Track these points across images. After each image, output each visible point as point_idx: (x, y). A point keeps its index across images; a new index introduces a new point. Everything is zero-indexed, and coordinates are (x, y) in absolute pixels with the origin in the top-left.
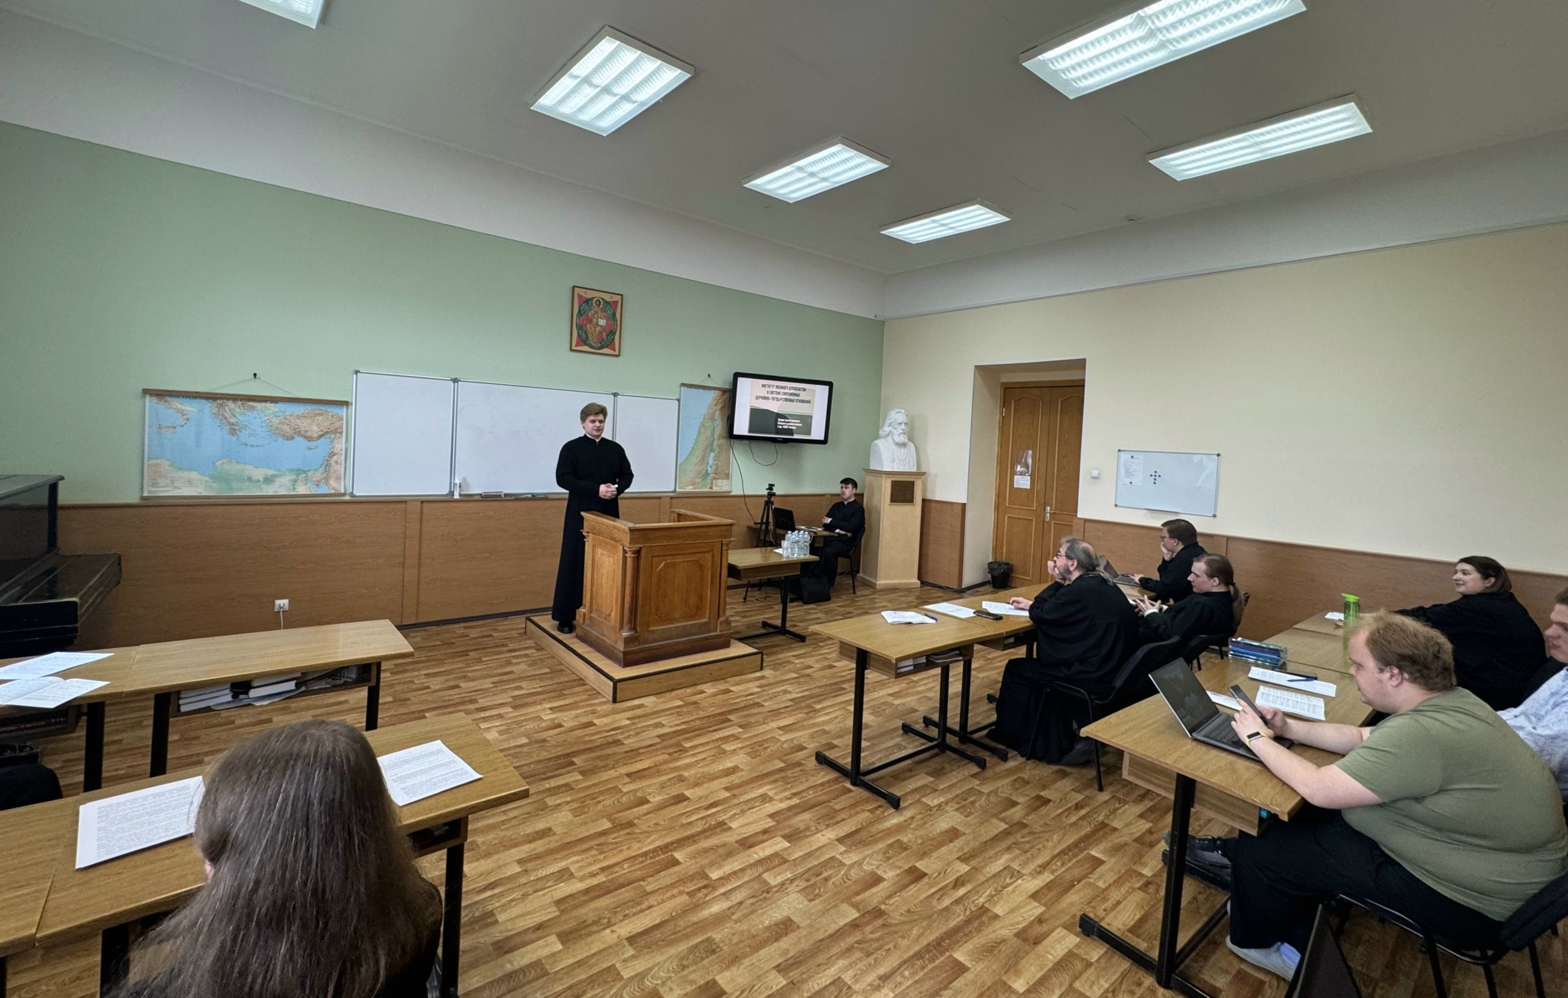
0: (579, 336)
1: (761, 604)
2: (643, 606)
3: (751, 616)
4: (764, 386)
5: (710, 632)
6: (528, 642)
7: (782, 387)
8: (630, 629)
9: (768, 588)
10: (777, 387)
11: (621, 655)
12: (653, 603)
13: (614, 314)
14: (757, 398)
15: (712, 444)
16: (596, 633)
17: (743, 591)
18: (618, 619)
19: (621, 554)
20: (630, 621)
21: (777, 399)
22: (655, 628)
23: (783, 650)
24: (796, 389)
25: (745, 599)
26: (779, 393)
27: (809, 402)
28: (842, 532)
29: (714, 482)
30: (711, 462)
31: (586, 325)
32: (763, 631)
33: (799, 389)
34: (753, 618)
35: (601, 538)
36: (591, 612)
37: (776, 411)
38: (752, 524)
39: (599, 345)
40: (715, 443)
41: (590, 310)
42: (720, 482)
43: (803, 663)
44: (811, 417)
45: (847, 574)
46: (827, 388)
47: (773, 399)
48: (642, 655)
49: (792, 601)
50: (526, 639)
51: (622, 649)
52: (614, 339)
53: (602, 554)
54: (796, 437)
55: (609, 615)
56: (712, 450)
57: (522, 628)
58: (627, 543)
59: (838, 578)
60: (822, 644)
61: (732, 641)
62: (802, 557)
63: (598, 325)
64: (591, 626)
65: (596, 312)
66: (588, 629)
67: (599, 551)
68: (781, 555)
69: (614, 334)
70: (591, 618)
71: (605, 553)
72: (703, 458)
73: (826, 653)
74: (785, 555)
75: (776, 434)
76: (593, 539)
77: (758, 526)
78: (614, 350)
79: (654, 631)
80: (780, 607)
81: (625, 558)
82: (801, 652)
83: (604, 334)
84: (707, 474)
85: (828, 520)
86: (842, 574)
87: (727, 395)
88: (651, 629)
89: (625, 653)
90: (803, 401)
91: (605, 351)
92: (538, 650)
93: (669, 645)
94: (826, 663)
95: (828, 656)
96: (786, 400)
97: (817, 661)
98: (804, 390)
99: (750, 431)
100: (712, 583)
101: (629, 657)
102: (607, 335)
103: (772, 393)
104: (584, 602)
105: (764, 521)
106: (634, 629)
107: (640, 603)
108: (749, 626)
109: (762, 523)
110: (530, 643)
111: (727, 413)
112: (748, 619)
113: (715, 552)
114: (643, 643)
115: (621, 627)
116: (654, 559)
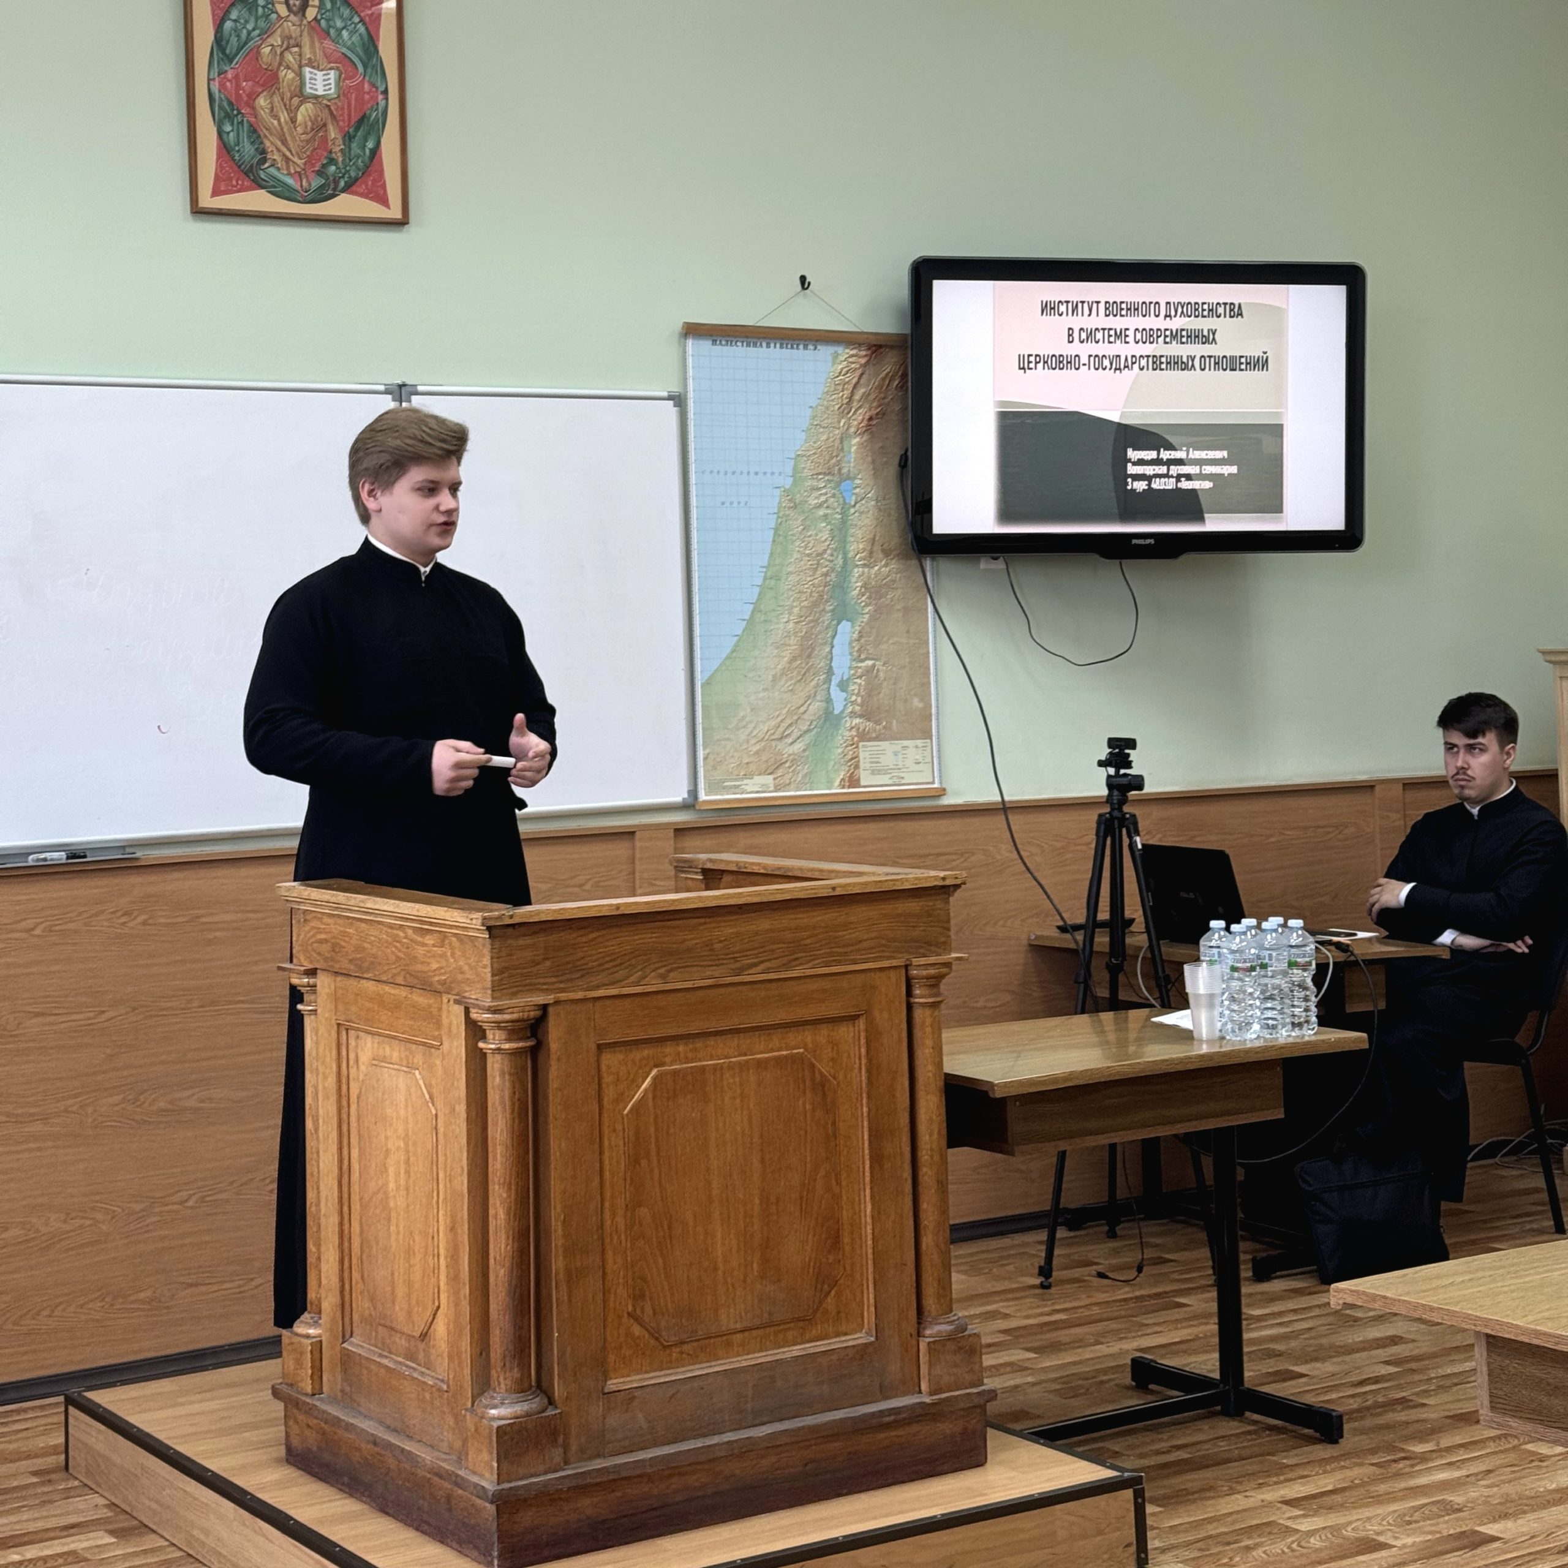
0: (225, 148)
1: (1124, 1292)
2: (573, 1277)
3: (1079, 1343)
4: (1048, 308)
5: (885, 1393)
6: (79, 1503)
7: (1133, 309)
8: (522, 1389)
9: (1150, 1228)
10: (1113, 309)
11: (491, 1509)
12: (614, 1263)
13: (370, 46)
14: (1025, 364)
15: (841, 585)
16: (368, 1426)
17: (1034, 1241)
18: (465, 1344)
19: (456, 1046)
20: (519, 1350)
21: (1118, 365)
22: (632, 1381)
23: (1239, 1479)
24: (1195, 310)
25: (1045, 1271)
26: (1121, 335)
27: (1260, 363)
28: (1469, 942)
29: (866, 751)
30: (842, 664)
31: (253, 96)
32: (1134, 1402)
33: (1212, 311)
34: (1088, 1353)
35: (369, 986)
36: (346, 1335)
37: (1115, 417)
38: (1049, 932)
39: (317, 182)
40: (857, 577)
41: (266, 33)
42: (887, 752)
43: (1335, 1529)
44: (1276, 431)
45: (1517, 1150)
46: (1335, 296)
47: (1098, 363)
48: (588, 1506)
49: (1262, 1274)
50: (68, 1494)
51: (489, 1482)
52: (375, 151)
53: (379, 1061)
54: (1214, 524)
55: (424, 1336)
56: (842, 613)
57: (53, 1451)
58: (480, 995)
59: (1474, 1173)
60: (1419, 1448)
61: (993, 1437)
62: (1285, 1035)
63: (304, 98)
64: (346, 1399)
65: (290, 43)
66: (334, 1411)
67: (366, 1048)
68: (1186, 1036)
69: (377, 128)
70: (347, 1360)
71: (394, 1052)
72: (807, 650)
73: (1444, 1486)
74: (1204, 1033)
75: (1125, 516)
76: (336, 999)
77: (1080, 936)
78: (384, 201)
79: (629, 1397)
80: (1206, 1302)
81: (477, 1062)
82: (1327, 1482)
83: (333, 133)
84: (829, 719)
85: (1400, 892)
86: (1490, 1151)
87: (889, 364)
88: (613, 1384)
89: (506, 1503)
90: (1232, 364)
91: (345, 204)
92: (121, 1534)
93: (707, 1459)
94: (1448, 1526)
95: (1457, 1498)
96: (1157, 363)
97: (1405, 1522)
98: (1235, 311)
99: (1005, 514)
100: (877, 1158)
101: (527, 1518)
102: (349, 138)
103: (1090, 336)
104: (311, 1295)
105: (1103, 915)
106: (541, 1388)
107: (557, 1264)
108: (1070, 1387)
109: (1092, 925)
110: (88, 1506)
111: (895, 441)
112: (1068, 1358)
113: (881, 1017)
114: (586, 1455)
115: (483, 1385)
116: (610, 1060)
